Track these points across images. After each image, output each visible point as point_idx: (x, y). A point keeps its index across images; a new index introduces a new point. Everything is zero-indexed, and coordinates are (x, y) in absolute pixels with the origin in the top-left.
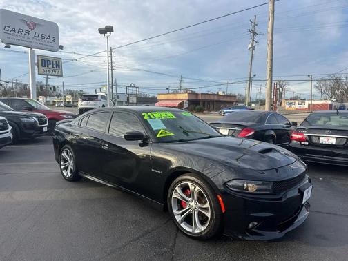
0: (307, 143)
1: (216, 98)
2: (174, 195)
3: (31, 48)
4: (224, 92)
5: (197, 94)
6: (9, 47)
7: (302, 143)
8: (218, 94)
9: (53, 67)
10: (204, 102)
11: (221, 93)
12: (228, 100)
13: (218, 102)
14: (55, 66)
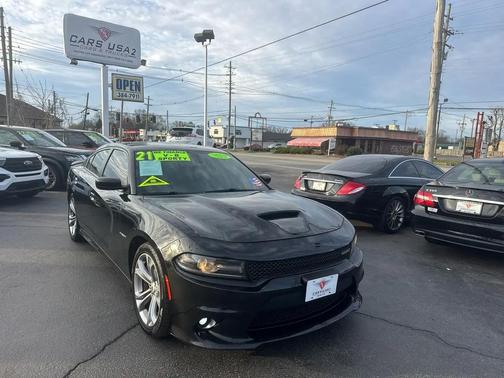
0: (436, 210)
1: (383, 135)
2: (137, 271)
3: (104, 65)
4: (397, 127)
5: (352, 129)
6: (76, 64)
7: (429, 209)
8: (387, 130)
9: (131, 89)
10: (363, 140)
11: (392, 127)
12: (405, 138)
13: (387, 141)
14: (134, 88)
